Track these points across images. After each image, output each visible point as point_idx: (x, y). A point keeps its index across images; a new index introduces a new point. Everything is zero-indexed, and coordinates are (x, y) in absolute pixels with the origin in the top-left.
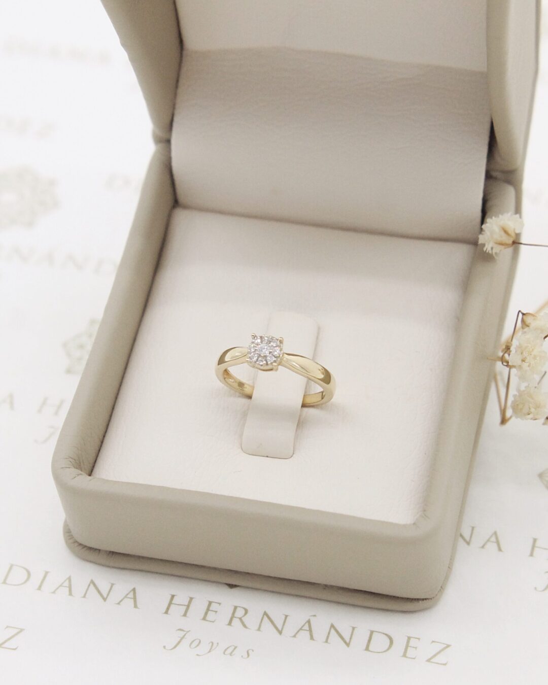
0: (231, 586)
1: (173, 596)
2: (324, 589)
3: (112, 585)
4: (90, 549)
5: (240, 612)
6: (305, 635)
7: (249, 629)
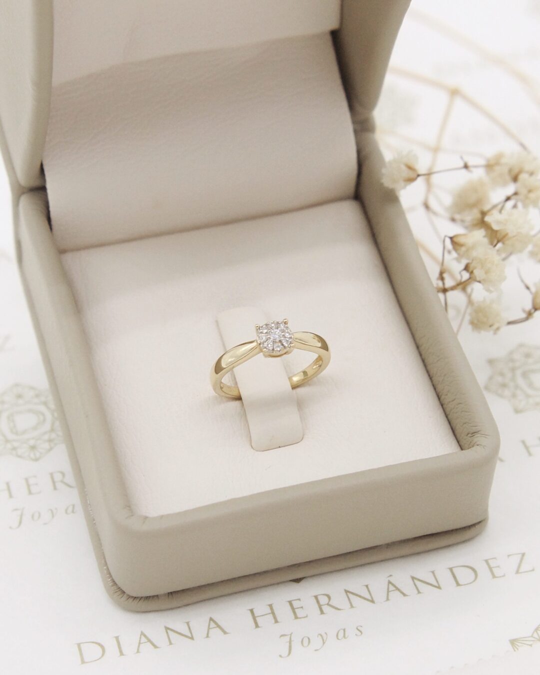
0: (298, 581)
1: (252, 611)
2: (387, 548)
3: (188, 623)
4: (148, 598)
5: (323, 600)
6: (395, 595)
7: (342, 610)
